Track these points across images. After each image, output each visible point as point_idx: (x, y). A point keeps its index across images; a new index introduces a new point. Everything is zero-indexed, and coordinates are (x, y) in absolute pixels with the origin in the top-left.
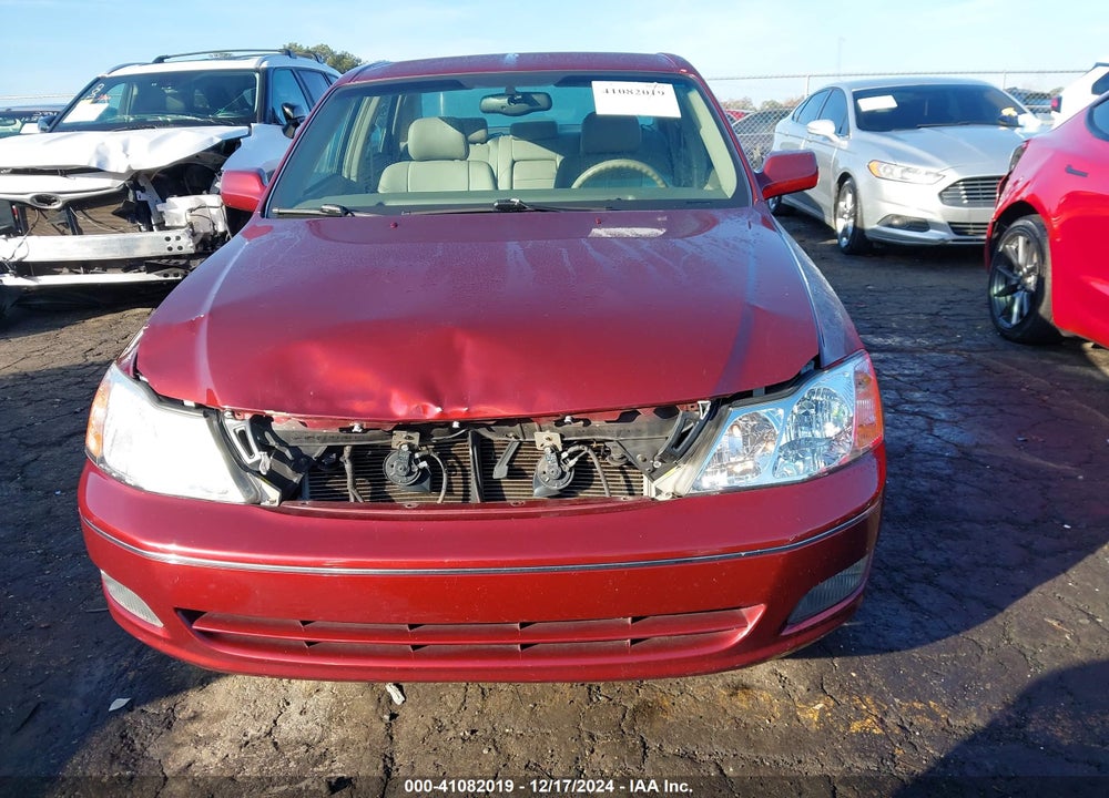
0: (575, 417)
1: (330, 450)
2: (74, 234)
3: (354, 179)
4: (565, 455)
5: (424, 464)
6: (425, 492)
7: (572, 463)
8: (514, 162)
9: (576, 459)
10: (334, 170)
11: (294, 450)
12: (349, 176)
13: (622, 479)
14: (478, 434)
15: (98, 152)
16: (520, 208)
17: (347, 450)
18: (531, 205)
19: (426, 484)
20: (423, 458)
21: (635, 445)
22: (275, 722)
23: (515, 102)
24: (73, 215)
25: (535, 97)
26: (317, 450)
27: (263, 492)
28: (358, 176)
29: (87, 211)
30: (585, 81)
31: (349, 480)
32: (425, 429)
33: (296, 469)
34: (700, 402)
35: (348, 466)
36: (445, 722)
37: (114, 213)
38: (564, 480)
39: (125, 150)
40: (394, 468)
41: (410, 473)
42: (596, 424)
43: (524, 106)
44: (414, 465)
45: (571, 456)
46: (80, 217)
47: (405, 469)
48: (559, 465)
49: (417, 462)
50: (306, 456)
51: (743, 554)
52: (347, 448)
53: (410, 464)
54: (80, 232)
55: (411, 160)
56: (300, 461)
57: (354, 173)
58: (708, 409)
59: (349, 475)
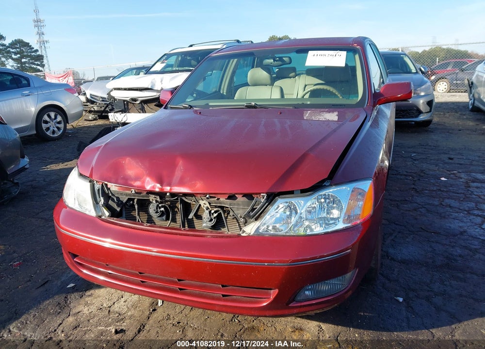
0: (211, 195)
1: (129, 200)
2: (143, 113)
3: (225, 94)
4: (213, 212)
5: (162, 209)
6: (163, 220)
7: (215, 215)
8: (306, 86)
9: (217, 214)
10: (218, 90)
11: (118, 198)
12: (223, 93)
13: (237, 225)
14: (182, 199)
15: (152, 82)
16: (255, 107)
17: (135, 201)
18: (260, 105)
19: (164, 217)
20: (162, 207)
21: (238, 210)
22: (114, 303)
23: (277, 61)
24: (144, 105)
25: (284, 58)
26: (124, 199)
27: (104, 213)
28: (226, 93)
29: (148, 104)
30: (305, 51)
31: (137, 212)
32: (162, 195)
33: (118, 205)
34: (262, 194)
35: (136, 207)
36: (171, 316)
37: (155, 105)
38: (212, 222)
39: (161, 81)
40: (152, 209)
41: (157, 212)
42: (222, 199)
43: (280, 63)
44: (158, 209)
45: (215, 212)
46: (145, 106)
47: (155, 210)
48: (210, 215)
49: (160, 208)
50: (121, 201)
51: (266, 264)
52: (136, 199)
53: (157, 208)
54: (145, 112)
55: (249, 86)
56: (119, 203)
57: (225, 91)
58: (265, 198)
59: (137, 210)
